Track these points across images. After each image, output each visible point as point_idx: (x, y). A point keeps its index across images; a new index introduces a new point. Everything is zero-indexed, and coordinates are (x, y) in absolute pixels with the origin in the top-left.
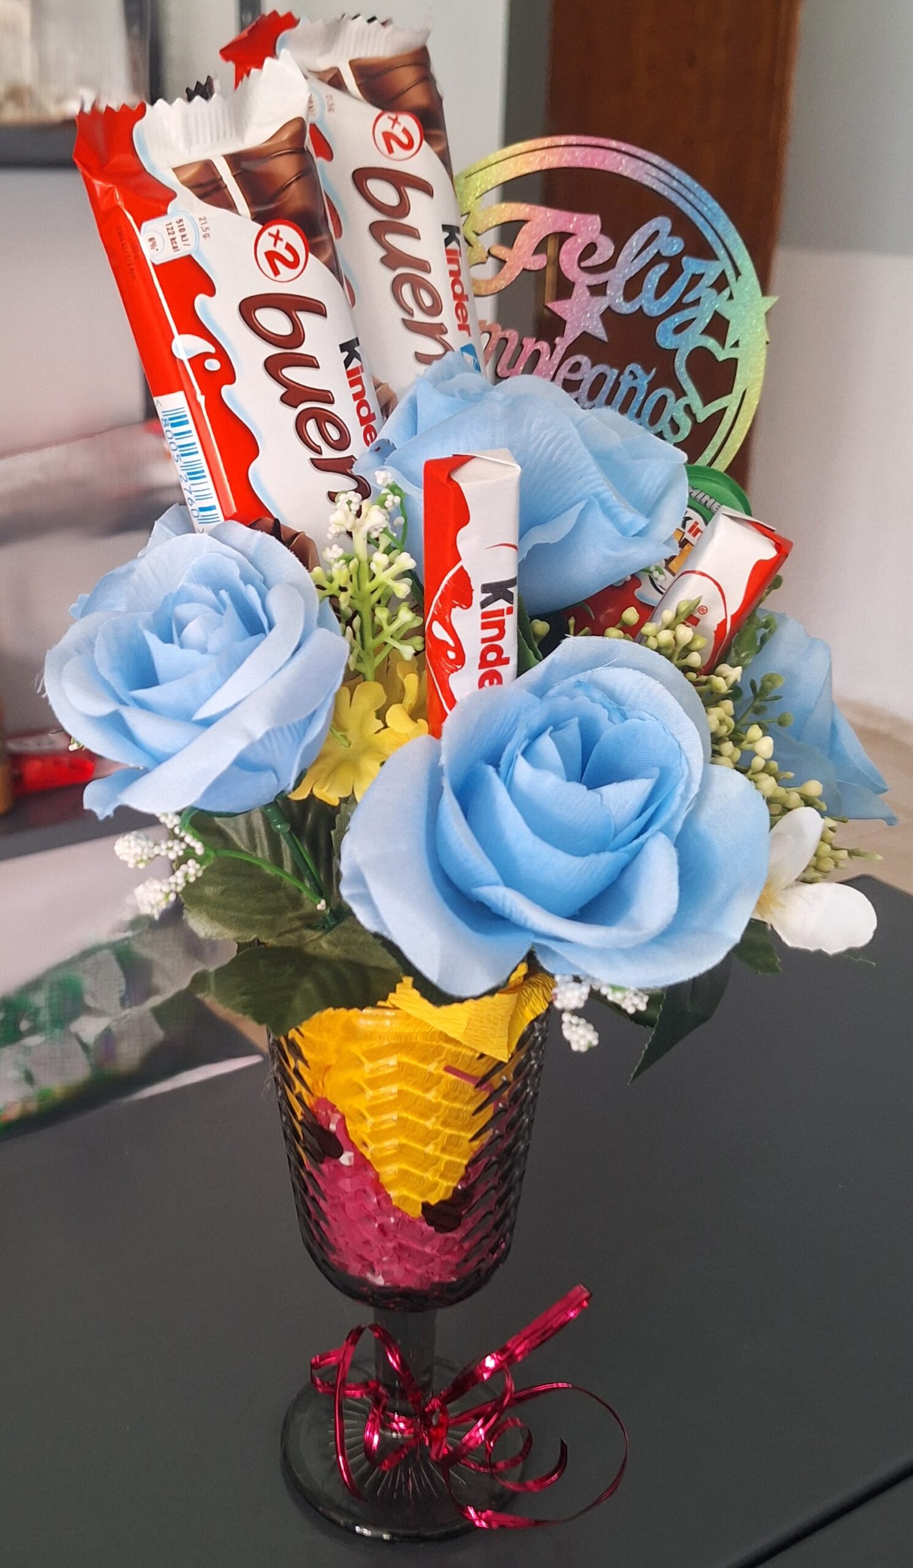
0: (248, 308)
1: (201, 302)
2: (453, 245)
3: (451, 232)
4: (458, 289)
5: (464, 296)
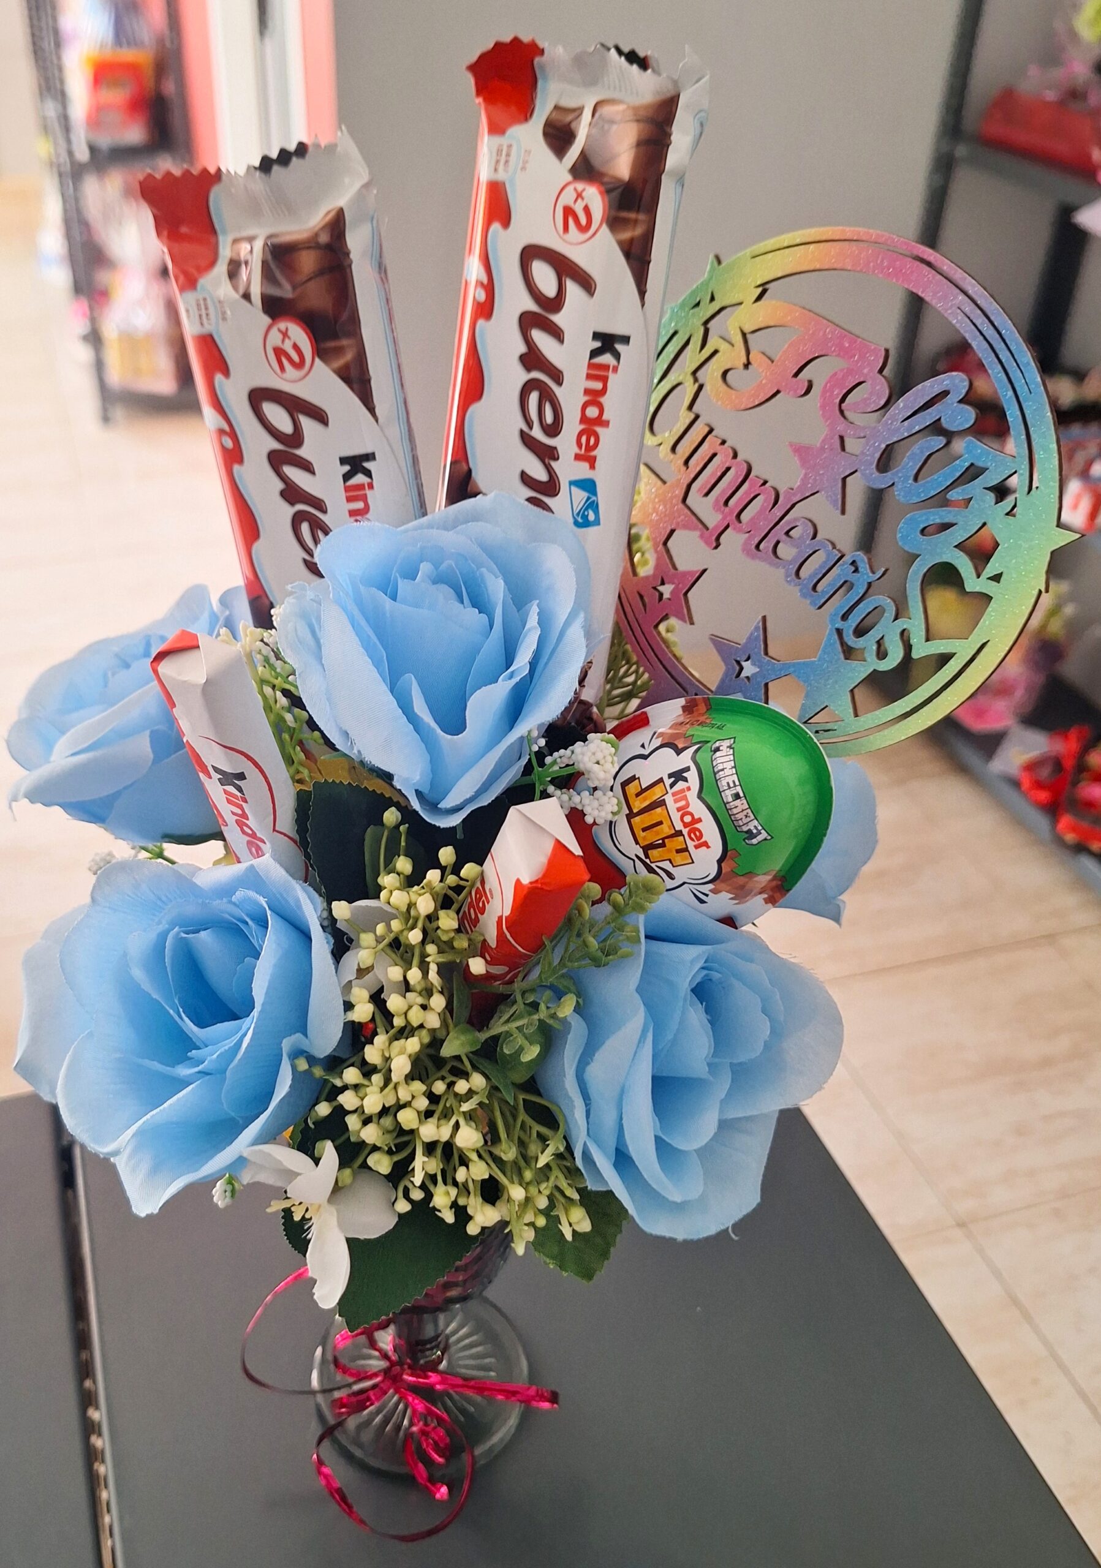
0: (258, 397)
1: (220, 380)
2: (607, 359)
3: (607, 342)
4: (592, 412)
5: (600, 421)
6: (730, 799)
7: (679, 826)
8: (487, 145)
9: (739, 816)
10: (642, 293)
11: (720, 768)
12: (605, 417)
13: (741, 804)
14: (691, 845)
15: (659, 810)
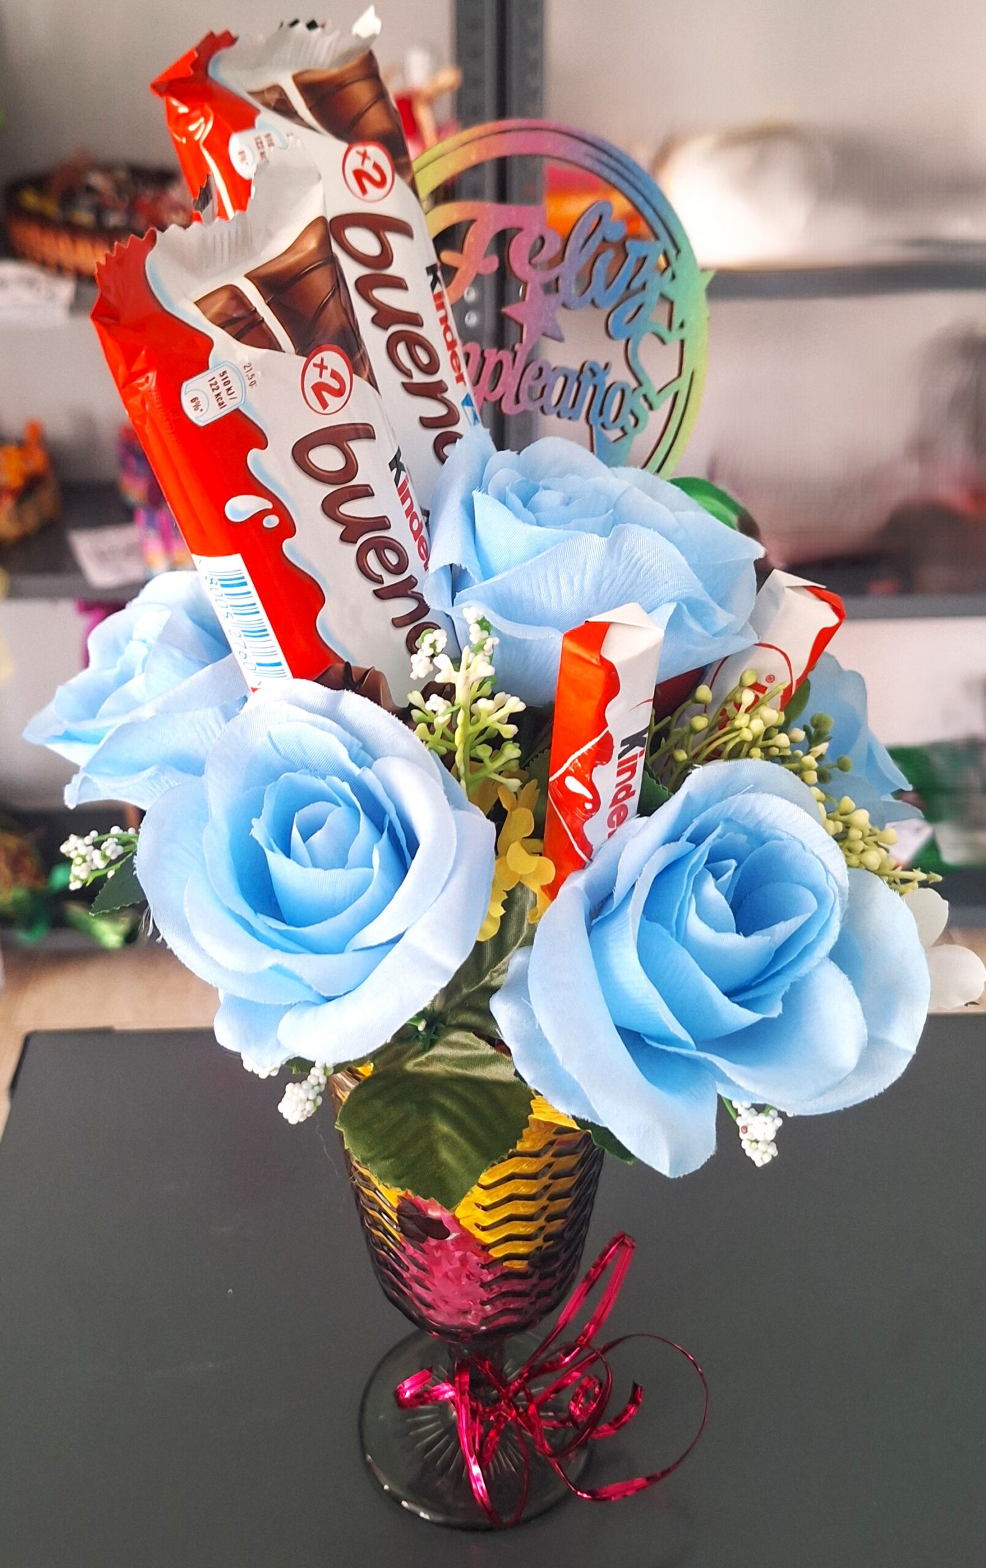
0: (300, 452)
1: (254, 456)
2: (438, 288)
4: (449, 337)
5: (454, 342)
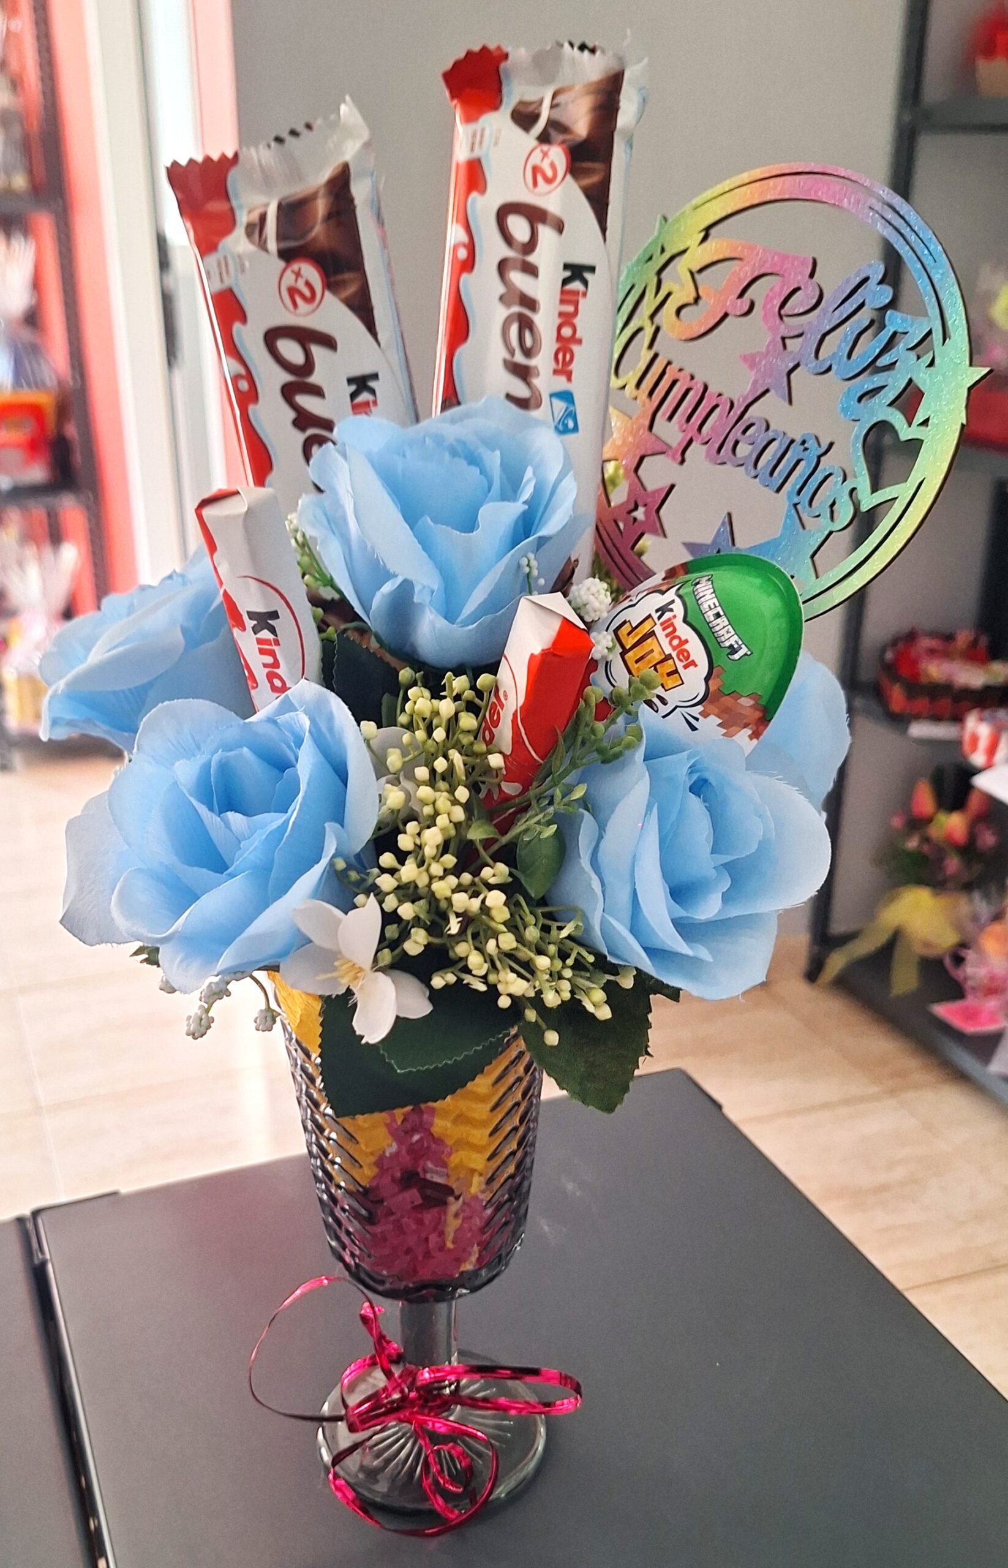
0: (271, 337)
1: (238, 329)
2: (576, 285)
3: (577, 272)
4: (567, 332)
5: (575, 339)
6: (712, 618)
7: (668, 650)
8: (462, 130)
9: (721, 633)
10: (604, 230)
11: (701, 595)
12: (578, 335)
13: (723, 621)
14: (680, 666)
15: (649, 640)
